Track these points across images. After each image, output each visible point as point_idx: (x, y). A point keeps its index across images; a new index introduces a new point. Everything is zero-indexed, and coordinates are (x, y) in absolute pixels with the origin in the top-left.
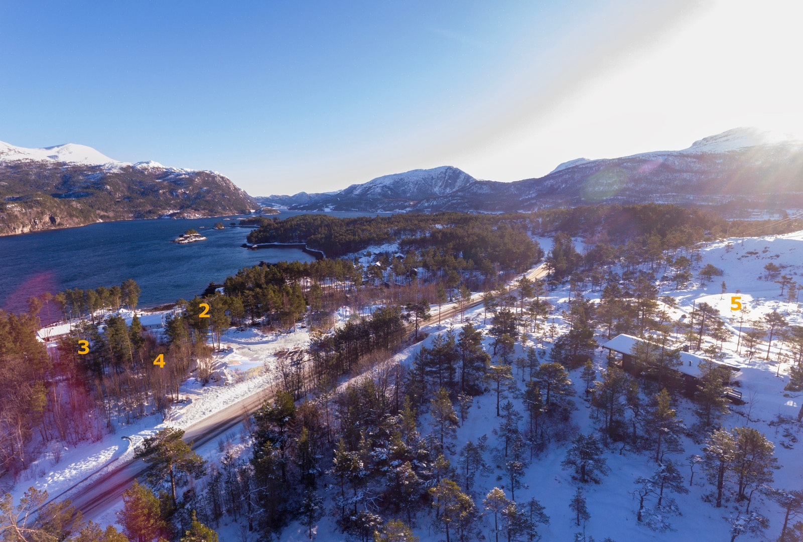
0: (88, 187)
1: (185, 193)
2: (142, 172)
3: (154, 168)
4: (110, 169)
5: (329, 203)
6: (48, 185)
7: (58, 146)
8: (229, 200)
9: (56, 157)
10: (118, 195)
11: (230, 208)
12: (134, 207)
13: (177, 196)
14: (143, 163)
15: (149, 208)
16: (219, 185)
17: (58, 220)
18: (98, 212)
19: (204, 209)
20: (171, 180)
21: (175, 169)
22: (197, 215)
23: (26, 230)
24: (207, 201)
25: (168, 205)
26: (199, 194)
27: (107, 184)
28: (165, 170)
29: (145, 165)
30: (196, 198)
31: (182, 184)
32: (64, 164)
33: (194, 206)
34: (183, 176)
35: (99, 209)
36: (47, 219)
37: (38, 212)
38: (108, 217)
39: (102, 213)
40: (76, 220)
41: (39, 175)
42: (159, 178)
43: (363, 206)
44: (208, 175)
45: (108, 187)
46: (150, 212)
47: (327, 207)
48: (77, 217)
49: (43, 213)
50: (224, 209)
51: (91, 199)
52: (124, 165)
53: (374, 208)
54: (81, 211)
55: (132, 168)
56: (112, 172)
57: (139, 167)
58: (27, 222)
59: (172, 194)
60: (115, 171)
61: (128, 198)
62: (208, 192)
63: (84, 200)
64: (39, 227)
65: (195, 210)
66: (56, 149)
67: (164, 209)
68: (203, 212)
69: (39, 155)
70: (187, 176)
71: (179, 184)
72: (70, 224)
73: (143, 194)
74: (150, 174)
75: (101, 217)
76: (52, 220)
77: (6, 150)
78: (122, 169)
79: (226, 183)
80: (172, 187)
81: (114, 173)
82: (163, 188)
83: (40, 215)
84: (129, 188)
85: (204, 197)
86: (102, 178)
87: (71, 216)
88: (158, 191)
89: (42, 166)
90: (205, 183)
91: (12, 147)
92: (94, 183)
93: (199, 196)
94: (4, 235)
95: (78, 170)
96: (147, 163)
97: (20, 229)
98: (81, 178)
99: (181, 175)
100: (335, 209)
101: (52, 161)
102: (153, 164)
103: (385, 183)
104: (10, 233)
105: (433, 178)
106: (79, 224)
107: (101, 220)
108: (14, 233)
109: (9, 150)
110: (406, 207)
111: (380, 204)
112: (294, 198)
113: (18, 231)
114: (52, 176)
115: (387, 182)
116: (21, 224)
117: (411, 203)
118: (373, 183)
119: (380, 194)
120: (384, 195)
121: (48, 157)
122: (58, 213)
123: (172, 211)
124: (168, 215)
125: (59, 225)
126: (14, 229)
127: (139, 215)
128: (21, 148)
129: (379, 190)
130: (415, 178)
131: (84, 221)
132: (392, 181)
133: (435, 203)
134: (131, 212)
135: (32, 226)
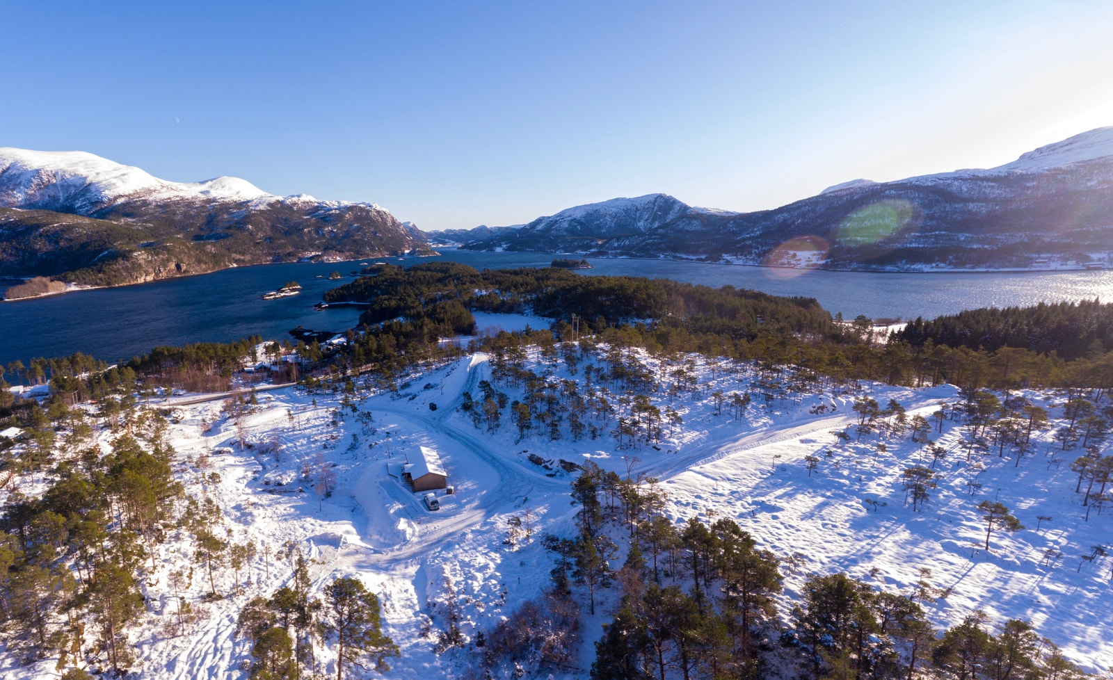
0: (229, 228)
1: (332, 231)
2: (290, 207)
3: (304, 203)
4: (257, 205)
5: (503, 241)
6: (192, 225)
7: (212, 180)
8: (381, 239)
9: (208, 192)
10: (260, 235)
11: (379, 249)
12: (273, 249)
13: (323, 235)
14: (293, 196)
15: (290, 249)
16: (374, 221)
17: (184, 267)
18: (234, 255)
19: (349, 251)
20: (321, 215)
21: (328, 202)
22: (338, 258)
23: (150, 278)
24: (354, 241)
25: (312, 246)
26: (347, 232)
27: (249, 223)
28: (316, 204)
29: (295, 199)
30: (343, 237)
31: (331, 221)
32: (214, 200)
33: (339, 247)
34: (333, 211)
35: (235, 252)
36: (173, 266)
37: (163, 259)
38: (243, 261)
39: (238, 257)
40: (204, 266)
41: (185, 215)
42: (308, 215)
43: (541, 245)
44: (362, 209)
45: (250, 227)
46: (289, 254)
47: (500, 246)
48: (206, 263)
49: (168, 260)
50: (373, 250)
51: (229, 242)
52: (273, 200)
53: (553, 248)
54: (214, 256)
55: (281, 203)
56: (258, 208)
57: (288, 202)
58: (151, 270)
59: (317, 232)
60: (262, 207)
61: (270, 238)
62: (359, 229)
63: (222, 242)
64: (163, 275)
65: (340, 252)
66: (210, 183)
67: (307, 250)
68: (347, 254)
69: (191, 191)
70: (338, 212)
71: (327, 221)
72: (196, 271)
73: (287, 233)
74: (300, 209)
75: (236, 261)
76: (178, 267)
77: (159, 188)
78: (270, 204)
79: (382, 218)
80: (319, 225)
81: (260, 211)
82: (308, 226)
83: (165, 263)
84: (273, 227)
85: (352, 236)
86: (246, 217)
87: (199, 261)
88: (303, 229)
89: (189, 204)
90: (357, 219)
91: (166, 183)
92: (238, 223)
93: (348, 235)
94: (125, 284)
95: (225, 207)
96: (299, 196)
97: (143, 278)
98: (225, 216)
99: (332, 210)
100: (508, 249)
101: (203, 197)
102: (305, 198)
103: (575, 216)
104: (132, 283)
105: (637, 210)
106: (206, 270)
107: (235, 265)
108: (135, 282)
109: (163, 187)
110: (591, 247)
111: (562, 242)
112: (471, 234)
113: (141, 280)
114: (198, 215)
115: (578, 215)
116: (145, 272)
117: (600, 243)
118: (561, 215)
119: (566, 230)
120: (571, 231)
121: (201, 192)
122: (185, 259)
123: (313, 254)
124: (308, 258)
125: (184, 272)
126: (137, 277)
127: (278, 258)
128: (174, 184)
129: (565, 225)
130: (614, 210)
131: (214, 267)
132: (584, 213)
133: (627, 243)
134: (270, 255)
135: (156, 274)
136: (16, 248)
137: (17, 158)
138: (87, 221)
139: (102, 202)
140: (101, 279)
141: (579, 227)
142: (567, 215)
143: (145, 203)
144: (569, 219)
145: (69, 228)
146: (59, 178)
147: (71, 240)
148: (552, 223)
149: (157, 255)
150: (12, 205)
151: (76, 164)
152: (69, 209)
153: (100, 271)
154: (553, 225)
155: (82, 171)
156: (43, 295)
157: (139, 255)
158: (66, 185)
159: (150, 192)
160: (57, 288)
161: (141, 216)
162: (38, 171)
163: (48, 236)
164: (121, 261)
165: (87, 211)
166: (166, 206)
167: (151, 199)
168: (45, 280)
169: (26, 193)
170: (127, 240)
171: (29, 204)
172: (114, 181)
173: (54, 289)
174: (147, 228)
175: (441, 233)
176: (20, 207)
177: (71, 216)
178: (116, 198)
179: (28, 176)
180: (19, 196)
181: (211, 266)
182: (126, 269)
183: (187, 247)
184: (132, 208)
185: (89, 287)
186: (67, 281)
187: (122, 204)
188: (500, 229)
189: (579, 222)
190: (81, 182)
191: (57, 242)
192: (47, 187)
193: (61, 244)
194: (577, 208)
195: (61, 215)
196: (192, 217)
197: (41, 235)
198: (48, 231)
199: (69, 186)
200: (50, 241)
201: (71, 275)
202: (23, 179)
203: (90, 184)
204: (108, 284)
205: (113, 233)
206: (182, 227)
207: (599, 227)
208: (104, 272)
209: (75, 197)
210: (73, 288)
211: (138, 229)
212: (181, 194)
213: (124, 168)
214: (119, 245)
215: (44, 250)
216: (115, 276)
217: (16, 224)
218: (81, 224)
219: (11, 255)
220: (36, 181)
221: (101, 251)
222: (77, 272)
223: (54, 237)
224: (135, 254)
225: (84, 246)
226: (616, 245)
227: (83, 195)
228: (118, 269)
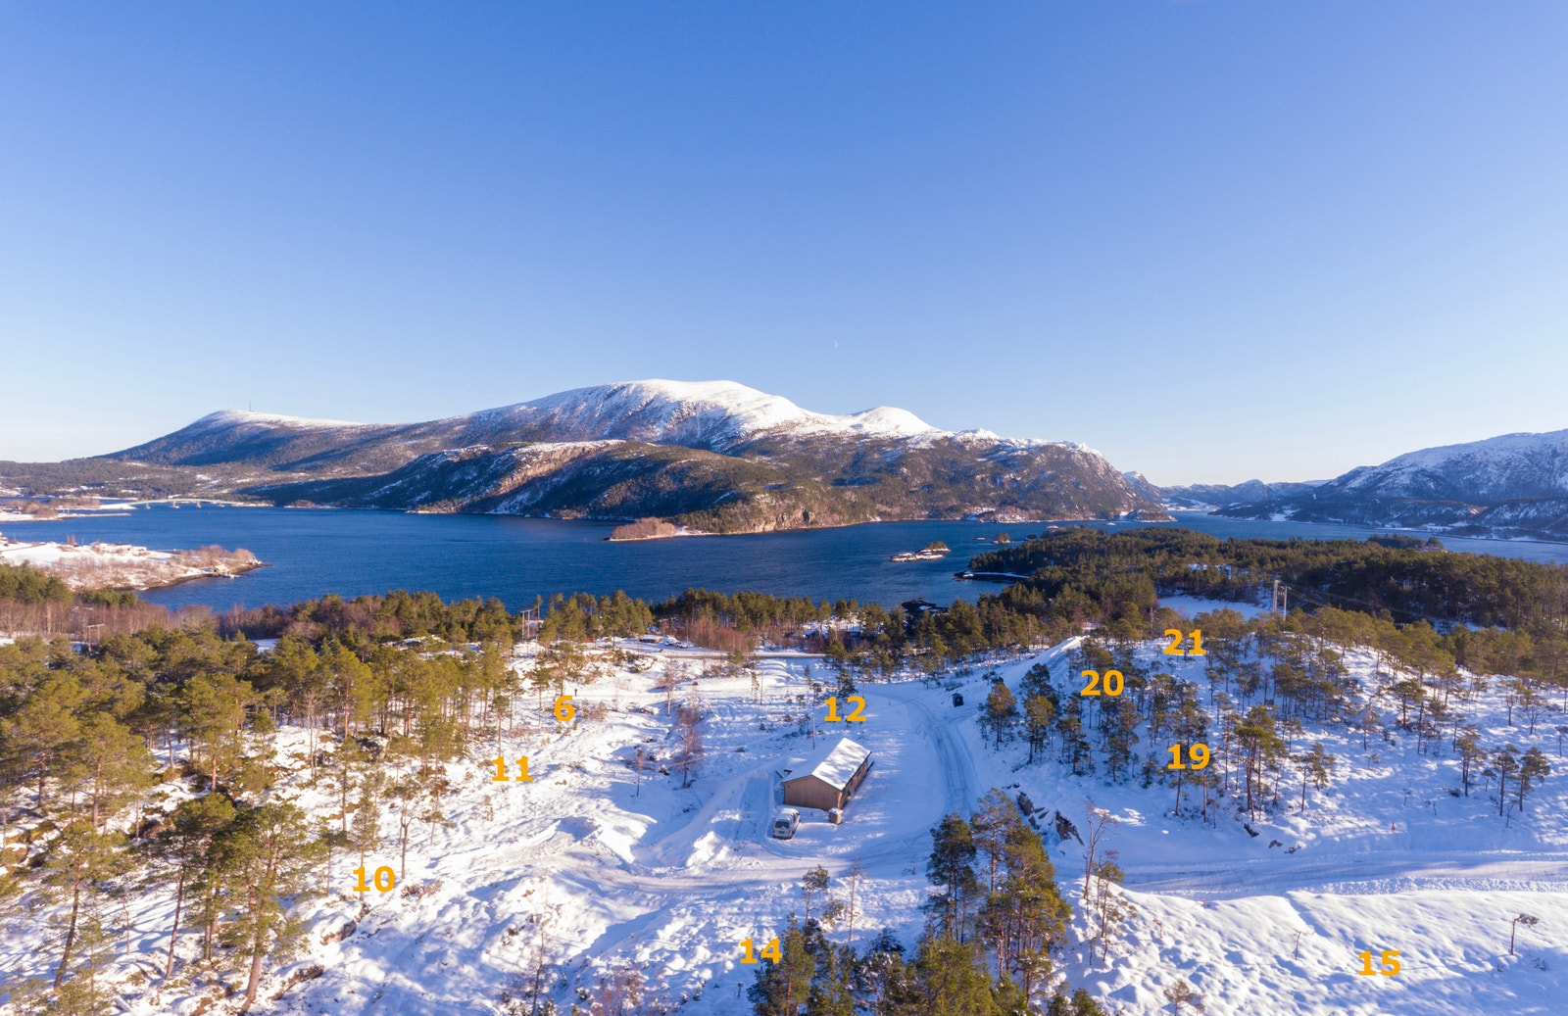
0: (878, 471)
1: (1014, 480)
2: (961, 447)
3: (980, 440)
4: (917, 443)
5: (1287, 504)
6: (834, 466)
7: (867, 411)
8: (1085, 493)
9: (860, 426)
10: (918, 481)
11: (1081, 508)
12: (931, 500)
13: (1002, 484)
14: (967, 432)
15: (954, 502)
16: (1077, 468)
17: (812, 517)
18: (879, 506)
19: (1036, 508)
20: (1001, 458)
21: (1013, 441)
22: (1018, 518)
23: (769, 528)
24: (1045, 495)
25: (984, 498)
26: (1036, 482)
27: (904, 465)
28: (997, 443)
29: (969, 435)
30: (1030, 489)
31: (1014, 466)
32: (866, 436)
33: (1022, 502)
34: (1019, 453)
35: (881, 502)
36: (799, 514)
37: (788, 505)
38: (889, 514)
39: (884, 508)
40: (837, 517)
41: (829, 454)
42: (984, 456)
43: (1356, 512)
44: (1060, 451)
45: (905, 470)
46: (951, 509)
47: (1281, 512)
48: (840, 513)
49: (795, 507)
50: (1071, 508)
51: (875, 488)
52: (939, 436)
53: (1379, 519)
54: (853, 505)
55: (950, 440)
56: (918, 447)
57: (959, 439)
58: (772, 517)
59: (994, 481)
60: (923, 445)
61: (929, 486)
62: (1053, 478)
63: (866, 488)
64: (786, 525)
65: (1022, 509)
66: (864, 415)
67: (976, 505)
68: (1033, 512)
69: (840, 425)
70: (1025, 453)
71: (1009, 466)
72: (827, 522)
73: (953, 481)
74: (974, 449)
75: (880, 514)
76: (806, 516)
77: (803, 421)
78: (935, 442)
79: (1089, 464)
80: (997, 471)
81: (921, 450)
82: (982, 472)
83: (790, 510)
84: (935, 471)
85: (1043, 487)
86: (901, 457)
87: (832, 510)
88: (974, 475)
89: (834, 440)
90: (1052, 463)
91: (812, 415)
92: (890, 465)
93: (1036, 485)
94: (740, 532)
95: (877, 444)
96: (975, 432)
97: (761, 527)
98: (876, 456)
99: (1017, 450)
100: (1295, 517)
101: (854, 432)
102: (983, 434)
103: (1423, 466)
104: (748, 531)
105: (1555, 454)
106: (839, 523)
107: (878, 519)
108: (752, 531)
109: (808, 419)
110: (1456, 519)
111: (1397, 509)
112: (1235, 492)
113: (759, 529)
114: (843, 454)
115: (1429, 464)
116: (765, 519)
117: (1474, 512)
118: (1397, 464)
119: (1406, 488)
120: (1417, 490)
121: (852, 426)
122: (816, 508)
123: (985, 509)
124: (976, 516)
125: (812, 523)
126: (754, 526)
127: (936, 513)
128: (822, 417)
129: (1405, 480)
130: (1504, 454)
131: (849, 520)
132: (1442, 461)
133: (1532, 513)
134: (926, 508)
135: (778, 523)
136: (641, 486)
137: (662, 389)
138: (718, 457)
139: (739, 438)
140: (714, 525)
141: (1432, 485)
142: (1407, 463)
143: (785, 439)
144: (1413, 469)
145: (696, 465)
146: (699, 410)
147: (696, 479)
148: (1378, 478)
149: (782, 500)
150: (648, 440)
151: (718, 394)
152: (705, 445)
153: (715, 515)
154: (1381, 480)
155: (723, 402)
156: (649, 537)
157: (761, 498)
158: (705, 420)
159: (793, 425)
160: (664, 531)
161: (778, 454)
162: (679, 403)
163: (674, 474)
164: (740, 504)
165: (722, 447)
166: (808, 443)
167: (792, 433)
168: (657, 521)
169: (665, 428)
170: (754, 481)
171: (667, 440)
172: (755, 413)
173: (663, 532)
174: (782, 468)
175: (1185, 490)
176: (657, 442)
177: (702, 452)
178: (754, 432)
179: (669, 409)
180: (658, 431)
181: (847, 517)
182: (744, 515)
183: (821, 491)
184: (769, 445)
185: (699, 533)
186: (678, 524)
187: (760, 440)
188: (1284, 486)
189: (1433, 476)
190: (720, 414)
191: (681, 481)
192: (685, 420)
193: (686, 483)
194: (1427, 451)
195: (692, 451)
196: (836, 456)
197: (667, 473)
198: (675, 468)
199: (708, 419)
200: (675, 480)
201: (684, 518)
202: (664, 412)
203: (729, 417)
204: (721, 530)
205: (741, 473)
206: (822, 469)
207: (1473, 485)
208: (720, 517)
209: (712, 432)
210: (683, 532)
211: (772, 470)
212: (828, 428)
213: (768, 398)
214: (744, 486)
215: (668, 489)
216: (731, 522)
217: (645, 460)
218: (710, 462)
219: (635, 493)
220: (676, 414)
221: (723, 493)
222: (692, 515)
223: (679, 475)
224: (758, 497)
225: (708, 486)
226: (1508, 516)
227: (720, 430)
228: (736, 514)
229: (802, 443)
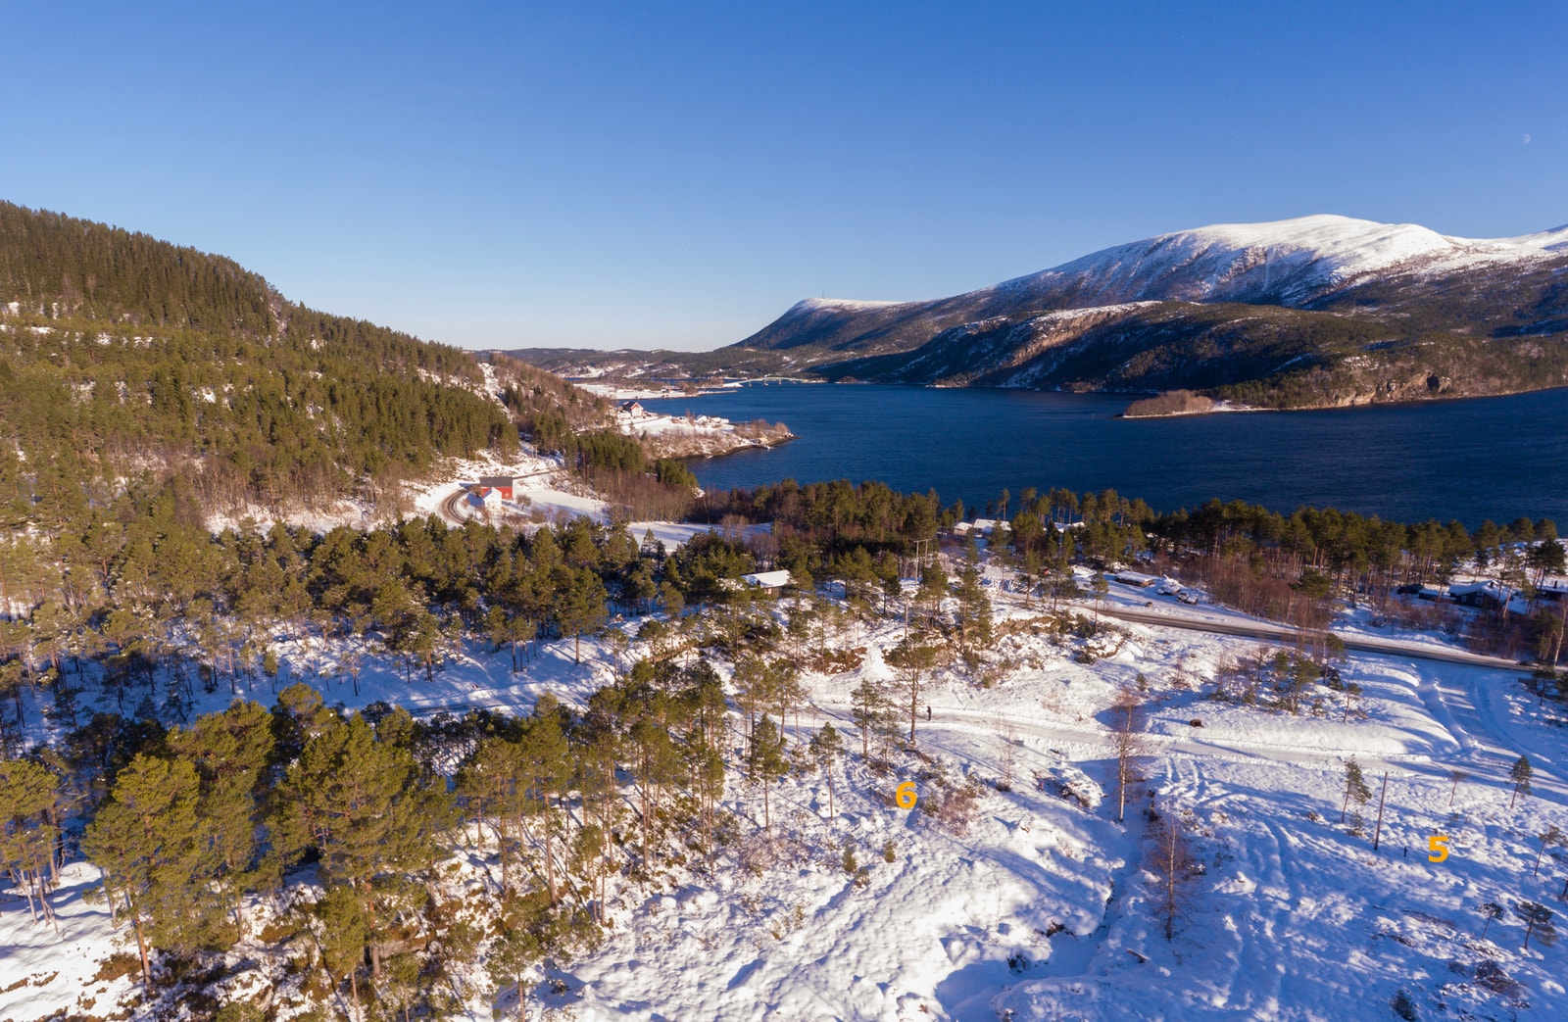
6: (1499, 309)
17: (1445, 383)
23: (1363, 400)
36: (1421, 380)
37: (1402, 369)
40: (1495, 382)
41: (1492, 293)
48: (1503, 376)
49: (1413, 371)
58: (1370, 386)
64: (1395, 394)
69: (1520, 249)
72: (1472, 392)
76: (1433, 382)
77: (1447, 252)
83: (1402, 377)
87: (1489, 374)
91: (1466, 241)
94: (1312, 407)
97: (1348, 399)
101: (1549, 256)
104: (1326, 405)
106: (1500, 390)
108: (1333, 405)
109: (1456, 249)
113: (1345, 402)
114: (1519, 291)
116: (1357, 389)
121: (1545, 248)
122: (1455, 371)
125: (1443, 392)
126: (1337, 397)
128: (1483, 243)
131: (1523, 384)
135: (1379, 394)
136: (1173, 353)
137: (1222, 236)
138: (1290, 313)
139: (1329, 285)
140: (1271, 398)
143: (1409, 281)
145: (1255, 324)
146: (1271, 258)
147: (1252, 342)
149: (1392, 362)
150: (1193, 298)
151: (1305, 234)
152: (1273, 299)
153: (1273, 386)
155: (1311, 242)
156: (1175, 413)
157: (1355, 362)
158: (1278, 266)
159: (1426, 260)
160: (1197, 406)
161: (1394, 302)
162: (1243, 251)
163: (1221, 337)
164: (1317, 370)
165: (1300, 300)
166: (1452, 283)
167: (1423, 272)
168: (1187, 394)
169: (1218, 283)
170: (1345, 339)
171: (1218, 297)
172: (1360, 251)
173: (1193, 406)
174: (1397, 320)
176: (1204, 301)
177: (1267, 308)
178: (1354, 277)
179: (1228, 259)
180: (1208, 287)
181: (1516, 381)
182: (1323, 385)
183: (1467, 347)
184: (1381, 290)
185: (1248, 408)
186: (1217, 398)
187: (1364, 286)
190: (1304, 258)
191: (1230, 345)
192: (1248, 271)
193: (1236, 347)
195: (1252, 308)
196: (1505, 295)
197: (1211, 336)
198: (1223, 330)
199: (1283, 266)
200: (1220, 345)
201: (1227, 390)
202: (1219, 265)
203: (1317, 261)
204: (1282, 405)
205: (1322, 331)
206: (1474, 315)
208: (1281, 387)
209: (1286, 282)
210: (1224, 408)
211: (1378, 324)
212: (1495, 257)
213: (1386, 229)
214: (1325, 347)
215: (1210, 355)
216: (1299, 394)
217: (1184, 322)
218: (1277, 319)
219: (1165, 362)
220: (1235, 265)
221: (1292, 357)
222: (1238, 387)
223: (1227, 338)
224: (1349, 360)
225: (1268, 349)
227: (1300, 278)
228: (1307, 384)
229: (1439, 283)
